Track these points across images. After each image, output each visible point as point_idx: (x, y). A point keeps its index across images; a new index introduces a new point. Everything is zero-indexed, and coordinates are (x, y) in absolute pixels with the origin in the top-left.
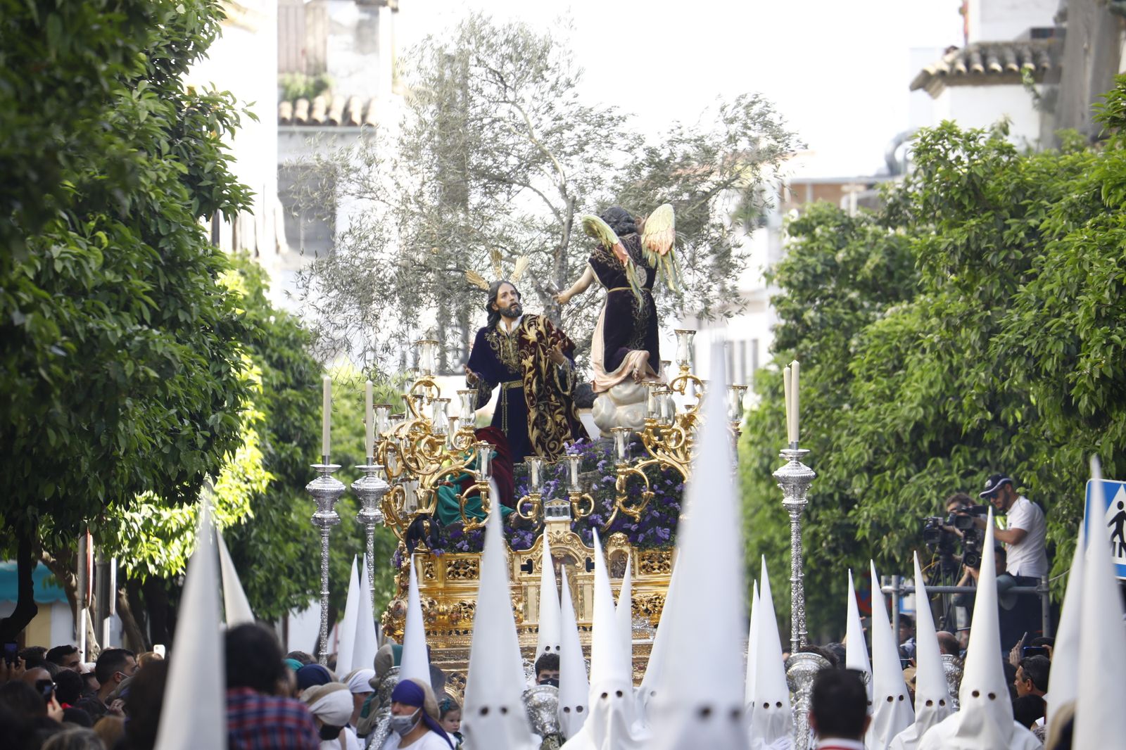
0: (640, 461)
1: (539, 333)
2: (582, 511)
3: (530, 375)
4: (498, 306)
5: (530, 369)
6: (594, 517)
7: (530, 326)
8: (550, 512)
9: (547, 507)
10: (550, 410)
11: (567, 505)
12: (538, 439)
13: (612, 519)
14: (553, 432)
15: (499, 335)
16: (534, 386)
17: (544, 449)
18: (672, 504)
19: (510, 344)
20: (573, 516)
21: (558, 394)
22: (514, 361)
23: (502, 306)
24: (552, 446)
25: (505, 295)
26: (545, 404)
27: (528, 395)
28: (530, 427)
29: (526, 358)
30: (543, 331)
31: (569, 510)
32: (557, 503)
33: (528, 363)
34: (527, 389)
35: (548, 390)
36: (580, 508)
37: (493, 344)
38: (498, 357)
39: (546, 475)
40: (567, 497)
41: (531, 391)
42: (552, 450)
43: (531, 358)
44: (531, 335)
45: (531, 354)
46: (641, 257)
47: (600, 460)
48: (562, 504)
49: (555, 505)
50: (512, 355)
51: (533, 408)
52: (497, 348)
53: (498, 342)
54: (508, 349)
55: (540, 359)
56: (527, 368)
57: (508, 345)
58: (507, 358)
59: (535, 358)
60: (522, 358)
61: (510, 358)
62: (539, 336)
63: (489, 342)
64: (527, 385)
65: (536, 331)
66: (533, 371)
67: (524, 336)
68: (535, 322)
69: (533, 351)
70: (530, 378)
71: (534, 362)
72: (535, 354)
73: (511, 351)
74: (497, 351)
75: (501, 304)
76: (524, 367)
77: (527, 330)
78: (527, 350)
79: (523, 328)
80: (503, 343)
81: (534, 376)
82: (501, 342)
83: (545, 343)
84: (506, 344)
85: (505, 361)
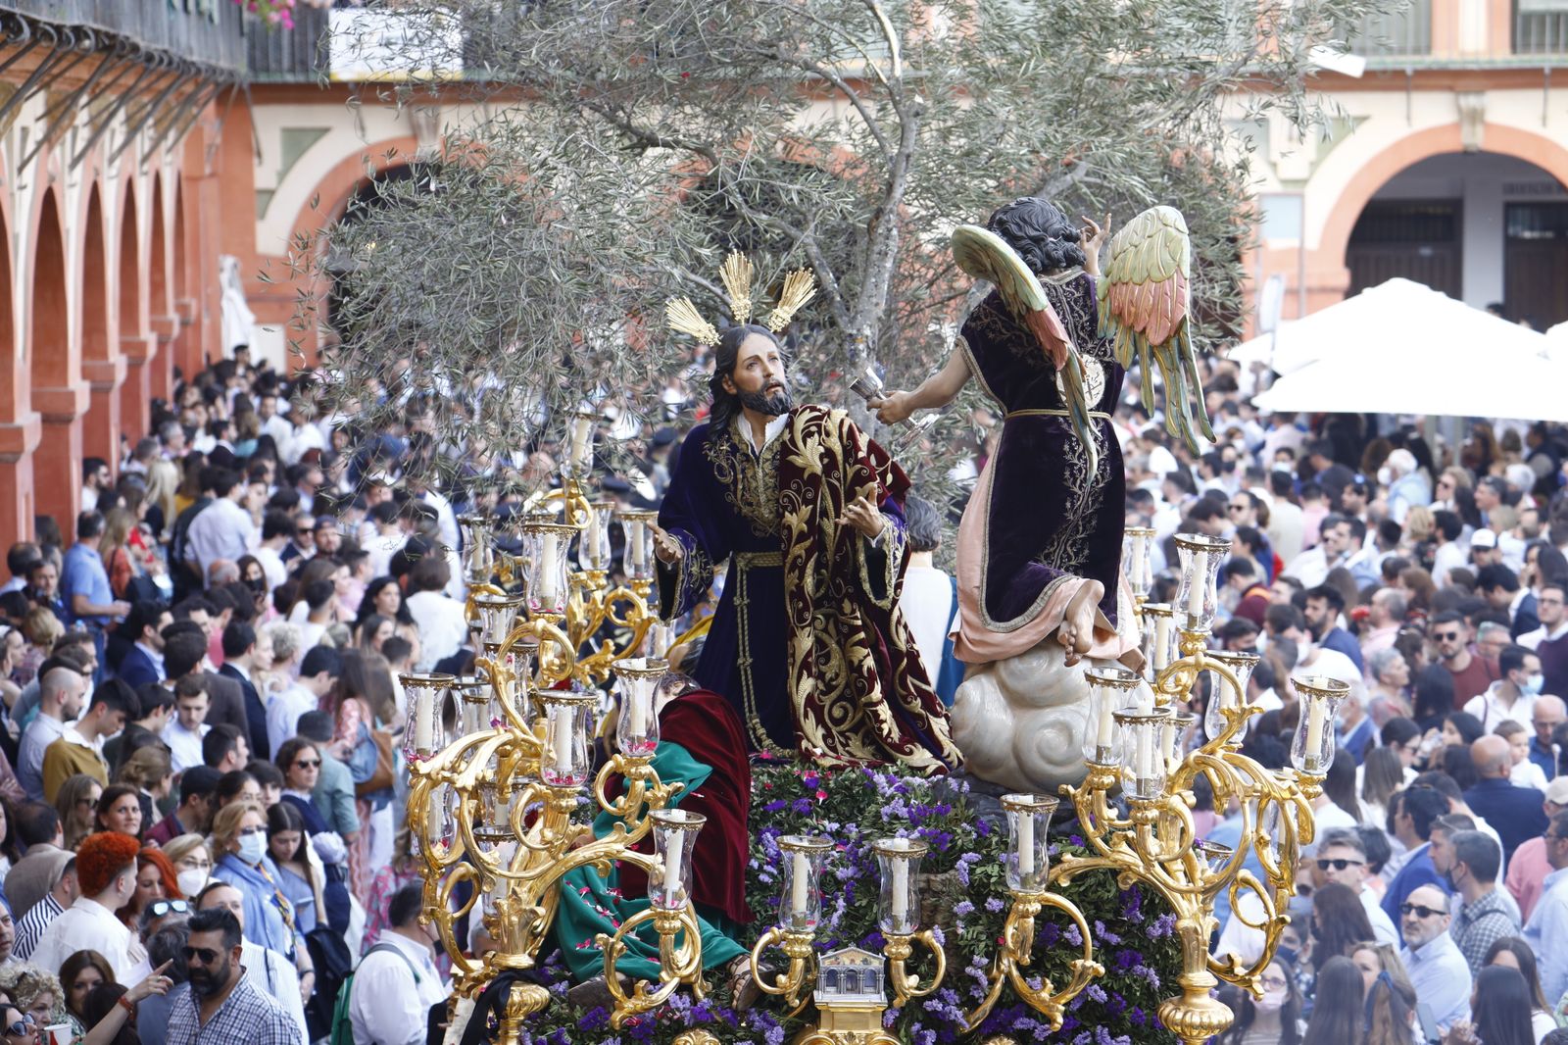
0: (1068, 857)
1: (829, 453)
2: (914, 980)
3: (799, 550)
4: (736, 385)
5: (802, 537)
7: (808, 435)
8: (832, 977)
9: (826, 967)
10: (839, 632)
11: (877, 963)
12: (810, 699)
13: (988, 1005)
14: (841, 681)
15: (734, 449)
17: (820, 721)
18: (1138, 968)
19: (762, 475)
20: (890, 988)
21: (860, 598)
22: (766, 513)
23: (748, 388)
24: (837, 713)
25: (755, 361)
26: (827, 617)
27: (793, 595)
28: (793, 672)
29: (794, 510)
30: (838, 448)
31: (882, 976)
32: (851, 958)
33: (795, 521)
34: (791, 580)
35: (838, 588)
36: (909, 971)
37: (720, 468)
38: (730, 498)
39: (826, 886)
40: (875, 943)
41: (800, 588)
42: (837, 722)
43: (806, 510)
44: (810, 455)
45: (806, 502)
46: (1092, 334)
47: (963, 850)
48: (865, 961)
49: (847, 962)
50: (763, 498)
51: (803, 628)
52: (728, 480)
53: (733, 466)
54: (754, 484)
55: (824, 513)
56: (795, 533)
57: (754, 477)
58: (751, 504)
59: (814, 510)
60: (785, 508)
61: (759, 504)
62: (826, 461)
63: (712, 463)
64: (792, 570)
65: (822, 449)
66: (808, 543)
67: (792, 458)
68: (819, 426)
69: (810, 495)
70: (800, 556)
71: (810, 522)
72: (814, 501)
73: (761, 490)
74: (728, 485)
75: (743, 381)
76: (789, 528)
77: (800, 444)
78: (798, 491)
79: (792, 440)
80: (743, 471)
81: (809, 552)
82: (739, 468)
83: (838, 480)
84: (749, 473)
85: (745, 510)
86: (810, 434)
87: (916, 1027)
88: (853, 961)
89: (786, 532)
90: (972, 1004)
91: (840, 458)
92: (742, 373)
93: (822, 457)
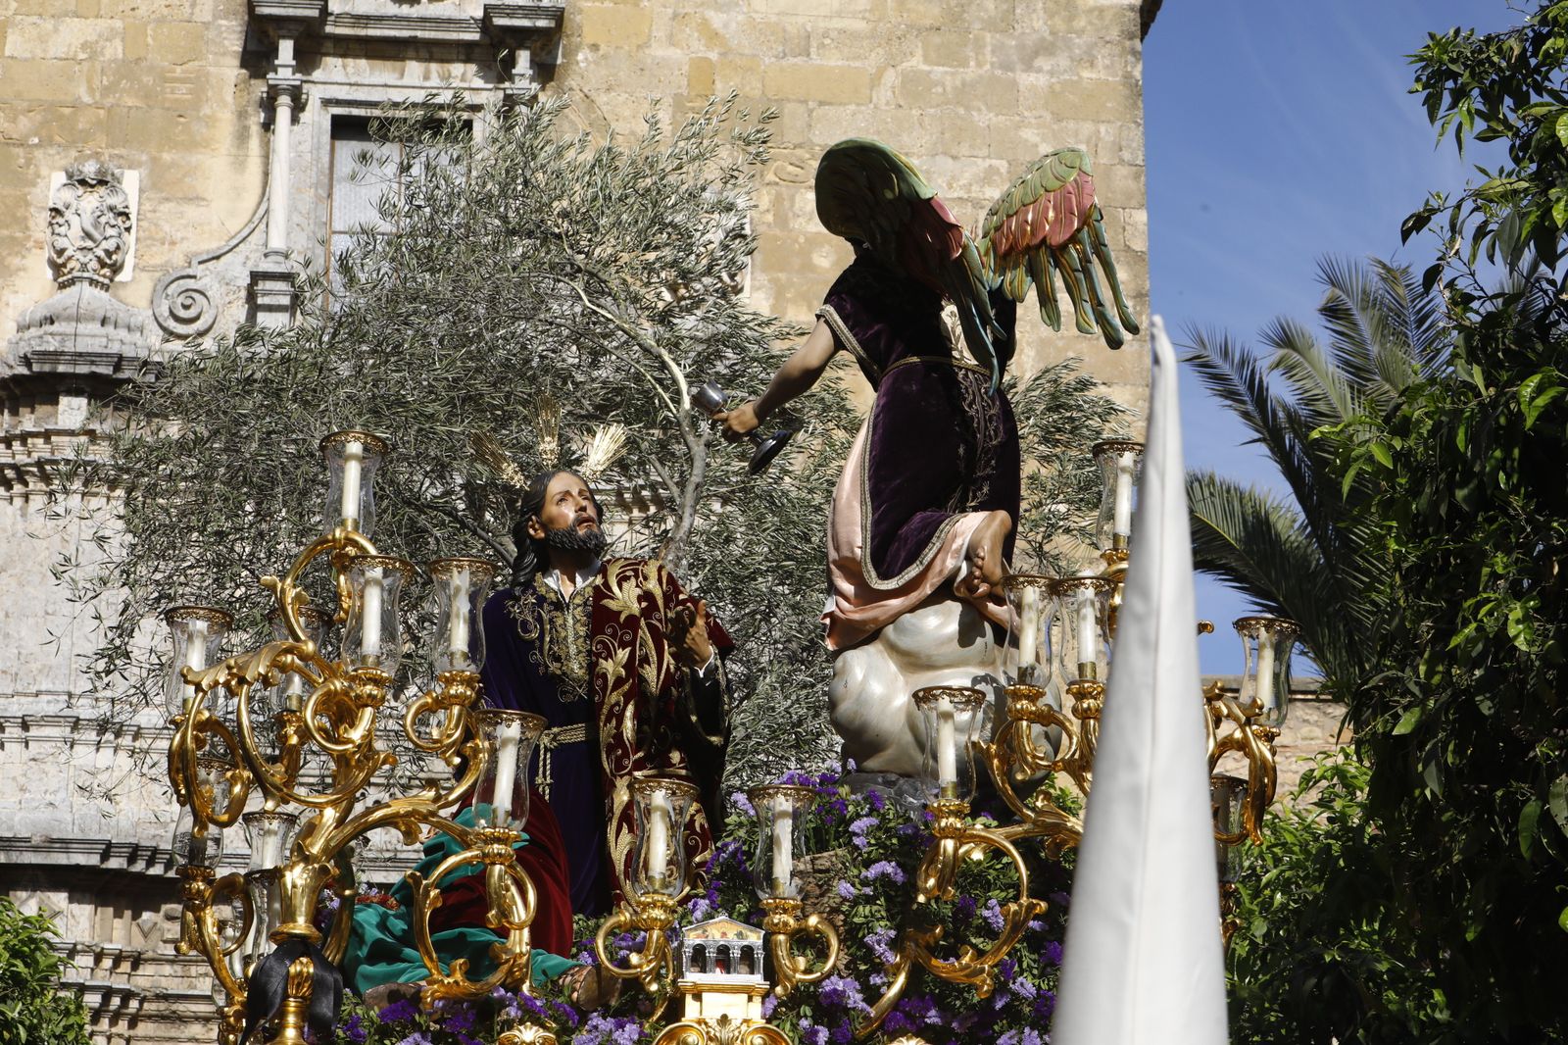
1: (647, 596)
2: (801, 963)
3: (616, 697)
4: (545, 526)
5: (619, 682)
6: (836, 984)
7: (622, 580)
8: (699, 958)
9: (692, 938)
11: (755, 938)
13: (891, 993)
15: (541, 600)
16: (628, 725)
19: (572, 627)
20: (772, 974)
21: (688, 746)
22: (576, 668)
25: (565, 496)
27: (610, 749)
29: (609, 656)
30: (658, 592)
31: (760, 957)
32: (724, 931)
33: (611, 667)
34: (607, 733)
35: (663, 738)
36: (794, 952)
37: (525, 623)
38: (535, 657)
40: (755, 914)
41: (619, 736)
43: (623, 655)
44: (626, 601)
45: (623, 646)
48: (740, 935)
49: (718, 936)
50: (573, 649)
51: (622, 776)
52: (535, 635)
53: (539, 619)
54: (563, 634)
55: (645, 660)
56: (611, 680)
57: (564, 626)
58: (558, 659)
59: (632, 654)
60: (598, 655)
61: (568, 657)
62: (644, 604)
63: (515, 620)
64: (608, 720)
65: (638, 591)
66: (626, 687)
67: (605, 602)
68: (636, 571)
69: (628, 638)
70: (617, 704)
71: (629, 665)
72: (632, 643)
73: (570, 639)
74: (533, 642)
75: (551, 520)
76: (604, 676)
77: (615, 589)
78: (614, 636)
79: (606, 585)
80: (551, 621)
81: (627, 698)
82: (545, 617)
83: (660, 621)
84: (560, 621)
85: (554, 667)
86: (627, 578)
87: (805, 1023)
88: (724, 934)
89: (600, 682)
90: (872, 995)
91: (660, 602)
92: (552, 509)
93: (640, 599)
